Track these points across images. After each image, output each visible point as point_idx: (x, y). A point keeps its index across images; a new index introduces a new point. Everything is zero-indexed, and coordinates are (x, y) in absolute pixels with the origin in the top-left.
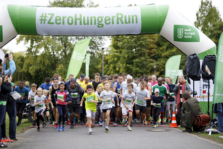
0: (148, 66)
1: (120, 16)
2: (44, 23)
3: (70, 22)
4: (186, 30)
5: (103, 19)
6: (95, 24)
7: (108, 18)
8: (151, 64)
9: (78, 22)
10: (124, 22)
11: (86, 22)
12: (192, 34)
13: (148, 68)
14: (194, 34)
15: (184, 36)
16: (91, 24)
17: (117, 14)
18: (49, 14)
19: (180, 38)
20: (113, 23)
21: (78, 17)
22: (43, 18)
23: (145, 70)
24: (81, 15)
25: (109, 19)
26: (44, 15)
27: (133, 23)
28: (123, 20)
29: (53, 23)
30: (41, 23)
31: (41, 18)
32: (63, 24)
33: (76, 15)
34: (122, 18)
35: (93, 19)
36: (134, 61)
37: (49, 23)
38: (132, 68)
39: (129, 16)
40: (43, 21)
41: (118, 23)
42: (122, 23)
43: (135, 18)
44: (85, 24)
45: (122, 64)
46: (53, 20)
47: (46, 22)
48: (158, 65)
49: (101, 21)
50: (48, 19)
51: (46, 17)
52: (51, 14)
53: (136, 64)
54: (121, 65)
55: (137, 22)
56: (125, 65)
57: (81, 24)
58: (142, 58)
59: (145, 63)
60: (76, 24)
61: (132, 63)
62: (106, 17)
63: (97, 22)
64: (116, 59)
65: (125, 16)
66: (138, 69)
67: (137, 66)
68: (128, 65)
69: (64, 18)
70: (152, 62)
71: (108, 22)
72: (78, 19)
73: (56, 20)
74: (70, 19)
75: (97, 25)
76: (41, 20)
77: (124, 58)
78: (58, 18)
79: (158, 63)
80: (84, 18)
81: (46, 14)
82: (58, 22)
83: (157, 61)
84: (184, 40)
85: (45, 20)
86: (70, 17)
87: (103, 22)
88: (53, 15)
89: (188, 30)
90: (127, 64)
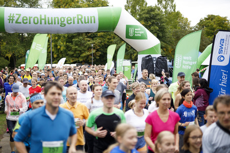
0: (85, 45)
1: (80, 17)
2: (12, 22)
3: (36, 22)
4: (136, 29)
5: (66, 19)
6: (58, 24)
7: (69, 19)
8: (88, 43)
9: (43, 21)
10: (84, 22)
11: (50, 22)
12: (141, 32)
13: (86, 46)
14: (142, 32)
15: (134, 35)
16: (55, 24)
17: (78, 15)
18: (16, 14)
19: (131, 36)
20: (74, 23)
21: (43, 17)
22: (11, 18)
23: (83, 48)
24: (45, 15)
25: (71, 20)
26: (12, 15)
27: (91, 22)
28: (83, 20)
29: (21, 23)
30: (9, 22)
31: (9, 18)
32: (30, 23)
33: (41, 15)
34: (82, 18)
35: (56, 19)
36: (73, 40)
37: (17, 22)
38: (71, 46)
39: (88, 17)
40: (11, 21)
41: (78, 23)
42: (82, 23)
43: (93, 18)
44: (49, 24)
45: (63, 42)
46: (20, 20)
47: (14, 22)
48: (94, 43)
49: (64, 21)
50: (15, 19)
51: (13, 17)
52: (18, 14)
53: (75, 43)
54: (62, 44)
55: (94, 22)
56: (65, 43)
57: (45, 23)
58: (81, 38)
59: (83, 42)
60: (41, 23)
61: (71, 42)
62: (68, 18)
63: (60, 22)
64: (57, 38)
65: (85, 17)
66: (77, 47)
67: (76, 45)
68: (67, 44)
69: (30, 18)
70: (89, 41)
71: (69, 22)
72: (43, 19)
73: (23, 20)
74: (36, 19)
75: (60, 24)
76: (9, 20)
77: (64, 37)
78: (25, 18)
79: (94, 41)
80: (48, 18)
81: (13, 14)
82: (25, 21)
83: (93, 40)
84: (134, 38)
85: (13, 20)
86: (36, 17)
87: (65, 22)
88: (20, 15)
89: (138, 29)
90: (67, 42)
